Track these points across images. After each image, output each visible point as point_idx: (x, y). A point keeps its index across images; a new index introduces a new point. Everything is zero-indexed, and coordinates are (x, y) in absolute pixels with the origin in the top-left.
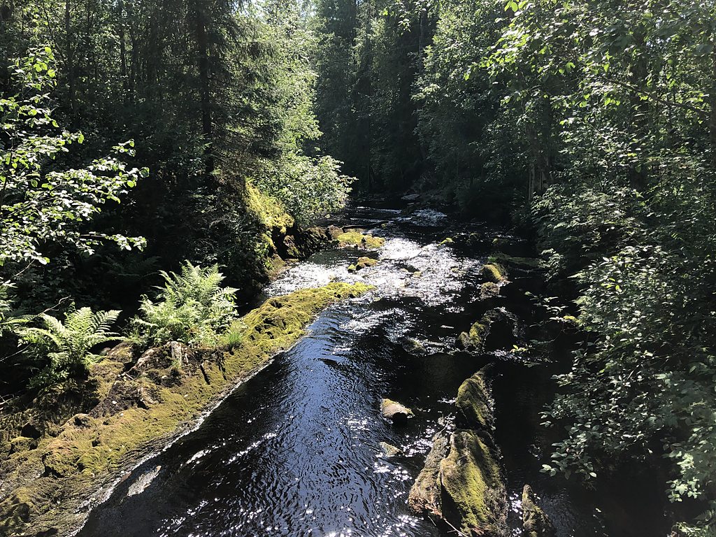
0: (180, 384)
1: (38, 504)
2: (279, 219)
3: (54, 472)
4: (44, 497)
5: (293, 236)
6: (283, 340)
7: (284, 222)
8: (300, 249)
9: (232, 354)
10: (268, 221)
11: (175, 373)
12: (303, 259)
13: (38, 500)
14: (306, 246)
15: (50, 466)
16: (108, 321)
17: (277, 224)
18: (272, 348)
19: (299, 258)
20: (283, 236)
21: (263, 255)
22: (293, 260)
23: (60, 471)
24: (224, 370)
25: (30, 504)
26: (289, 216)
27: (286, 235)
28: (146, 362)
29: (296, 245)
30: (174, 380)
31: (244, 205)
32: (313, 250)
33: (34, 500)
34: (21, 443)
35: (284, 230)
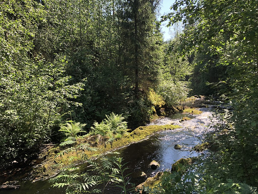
0: (96, 146)
1: (49, 169)
2: (159, 102)
3: (56, 162)
4: (51, 167)
5: (164, 109)
6: (136, 139)
7: (161, 103)
8: (166, 113)
9: (117, 141)
10: (155, 103)
11: (96, 143)
12: (166, 116)
13: (49, 168)
14: (169, 112)
15: (55, 160)
16: (83, 126)
17: (158, 104)
18: (132, 141)
19: (165, 116)
20: (160, 108)
21: (150, 114)
22: (162, 116)
23: (57, 162)
24: (112, 145)
25: (47, 168)
26: (163, 102)
27: (161, 108)
28: (90, 139)
29: (165, 112)
30: (95, 145)
31: (147, 97)
32: (172, 114)
33: (48, 167)
34: (53, 155)
35: (160, 106)
